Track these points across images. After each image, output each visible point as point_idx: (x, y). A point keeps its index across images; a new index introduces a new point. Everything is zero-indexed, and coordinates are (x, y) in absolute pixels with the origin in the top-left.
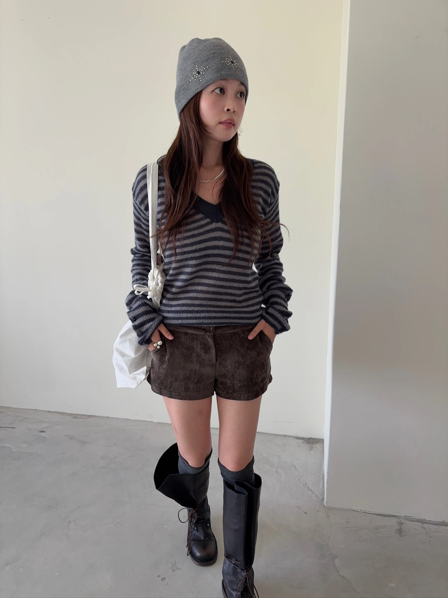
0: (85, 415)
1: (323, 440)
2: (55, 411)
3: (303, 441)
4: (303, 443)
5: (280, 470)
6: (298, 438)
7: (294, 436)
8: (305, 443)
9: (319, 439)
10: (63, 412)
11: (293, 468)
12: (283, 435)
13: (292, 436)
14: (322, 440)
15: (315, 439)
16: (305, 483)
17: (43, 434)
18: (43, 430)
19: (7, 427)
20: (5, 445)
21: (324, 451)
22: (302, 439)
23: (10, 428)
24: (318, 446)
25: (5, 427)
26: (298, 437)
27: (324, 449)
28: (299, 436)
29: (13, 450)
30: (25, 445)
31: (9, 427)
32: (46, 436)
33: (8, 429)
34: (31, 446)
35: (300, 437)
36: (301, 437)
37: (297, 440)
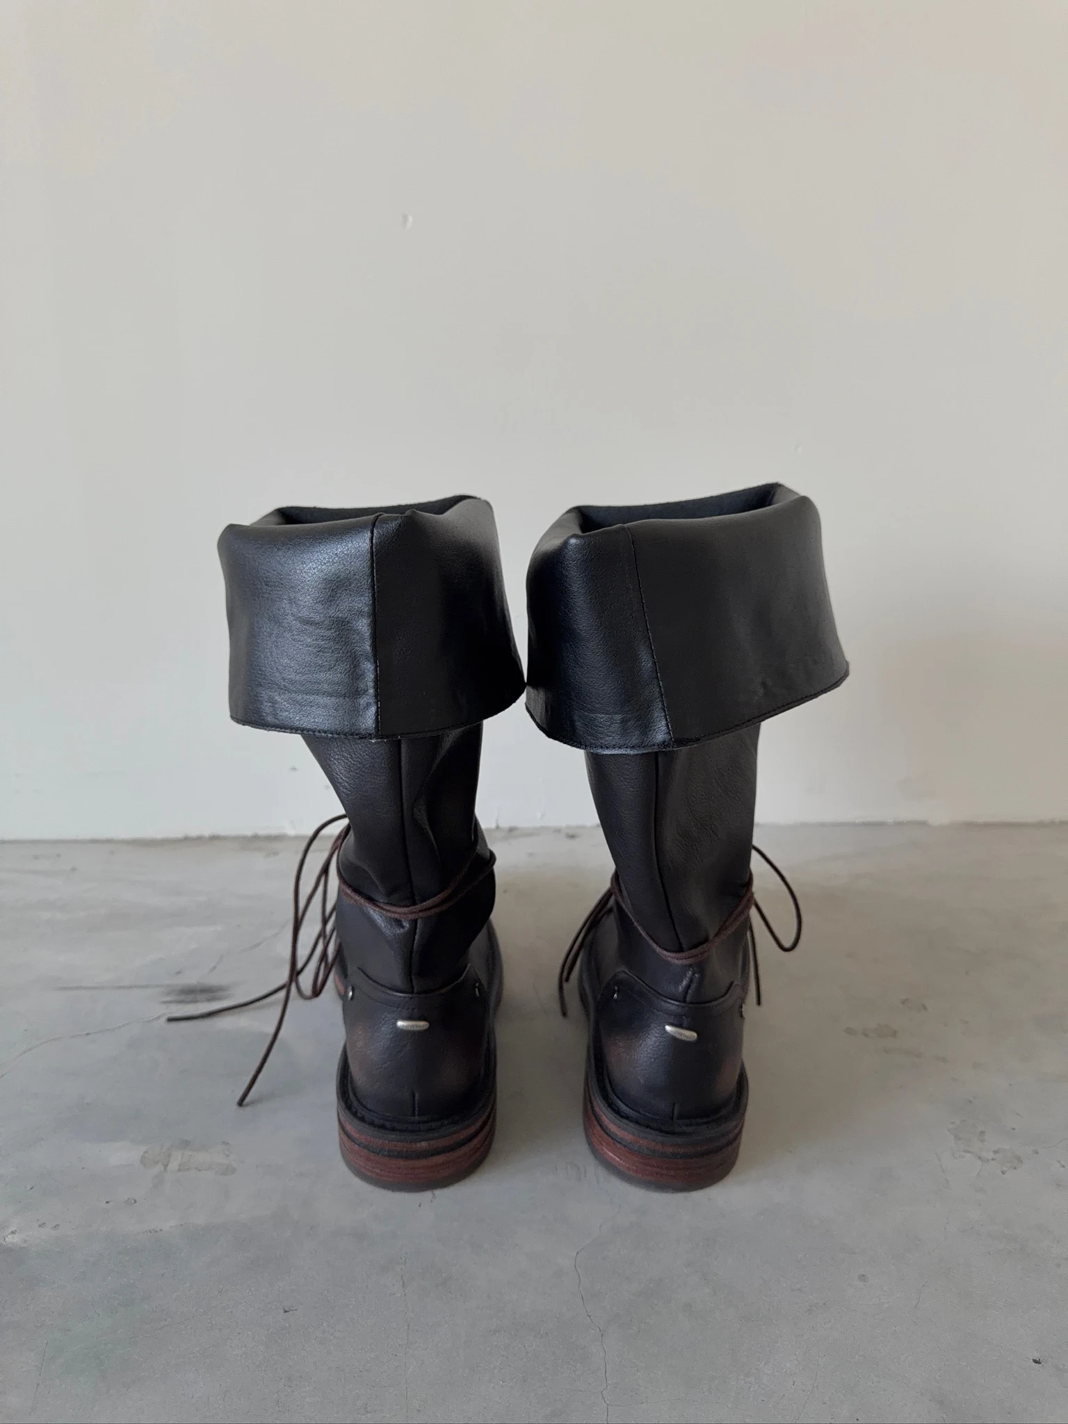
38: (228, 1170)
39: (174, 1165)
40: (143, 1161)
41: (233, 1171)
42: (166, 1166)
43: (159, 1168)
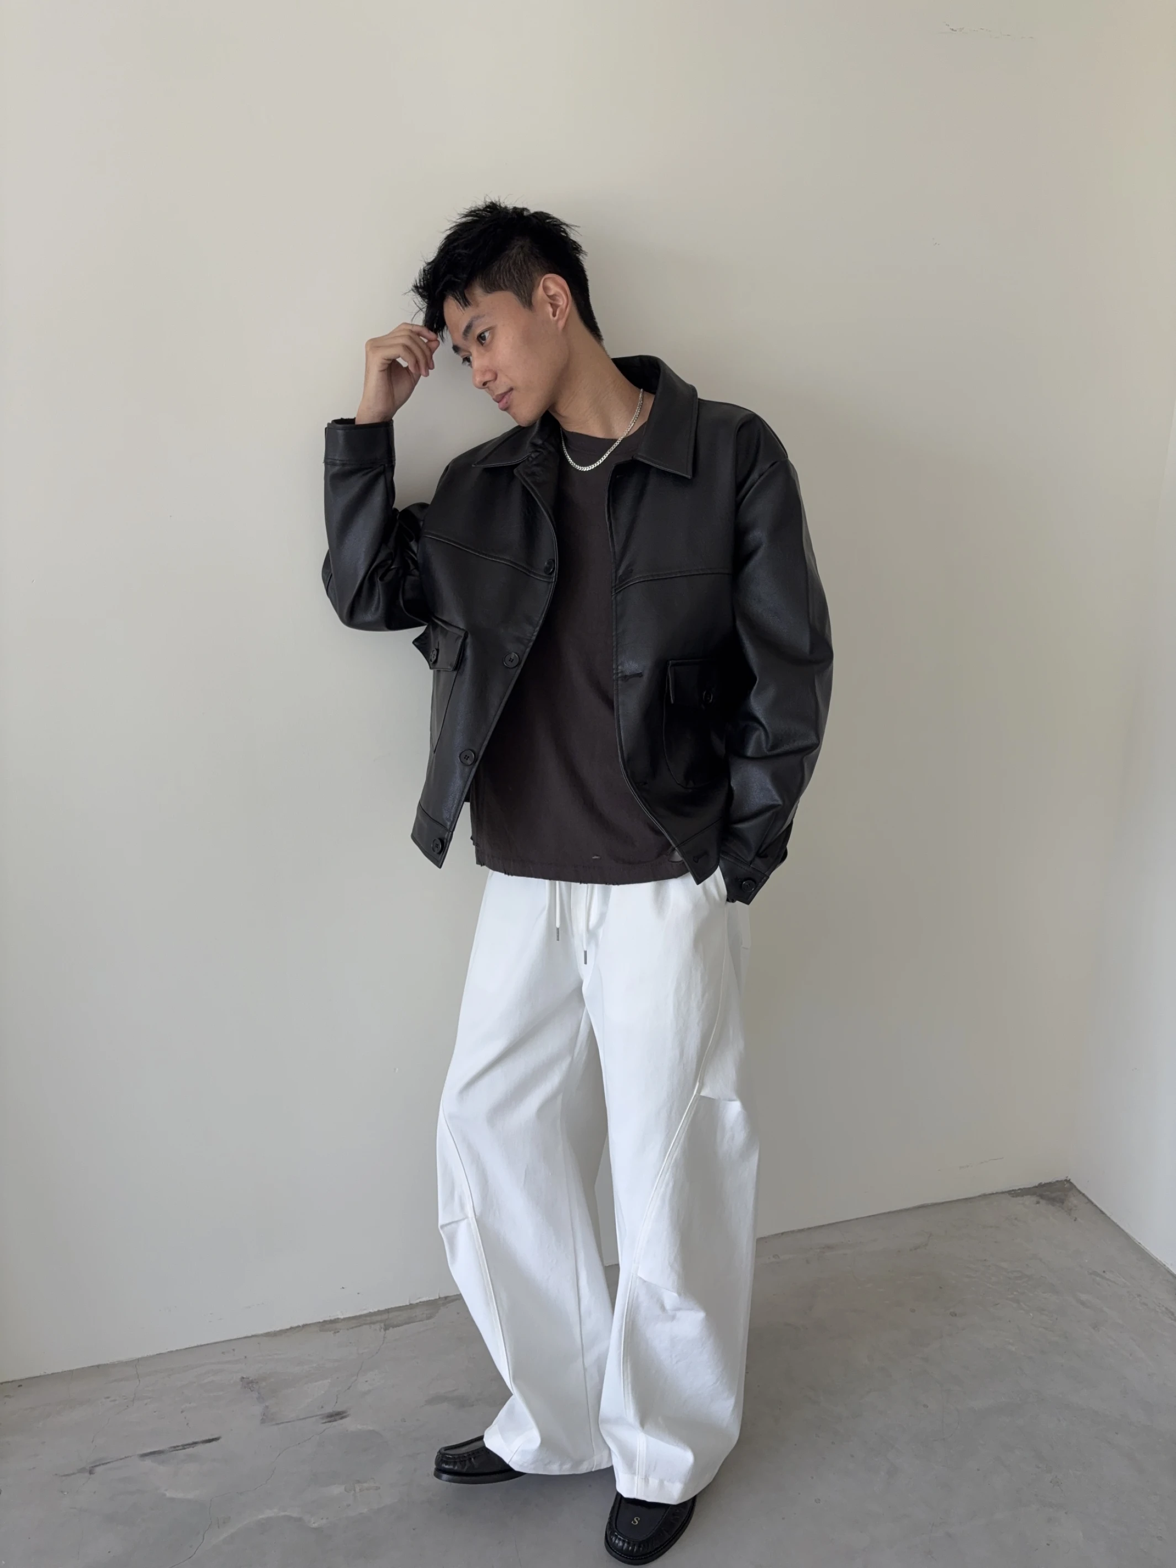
0: (411, 1307)
1: (1068, 1181)
2: (295, 1325)
3: (1034, 1199)
4: (1038, 1203)
5: (1084, 1297)
6: (1014, 1193)
7: (1004, 1191)
8: (1043, 1202)
9: (1057, 1181)
10: (328, 1319)
11: (1098, 1279)
12: (979, 1196)
13: (1000, 1191)
14: (1067, 1185)
15: (1050, 1184)
16: (1164, 1309)
17: (348, 1424)
18: (329, 1409)
19: (185, 1447)
20: (261, 1517)
21: (1102, 1212)
22: (1027, 1195)
23: (195, 1443)
24: (1073, 1200)
25: (175, 1448)
26: (1013, 1190)
27: (1096, 1206)
28: (1014, 1188)
29: (315, 1525)
30: (337, 1490)
31: (190, 1441)
32: (371, 1428)
33: (190, 1450)
34: (358, 1482)
35: (1017, 1188)
36: (1020, 1189)
37: (1019, 1200)
38: (378, 1488)
39: (357, 1490)
40: (345, 1490)
41: (379, 1488)
42: (355, 1490)
43: (353, 1492)
